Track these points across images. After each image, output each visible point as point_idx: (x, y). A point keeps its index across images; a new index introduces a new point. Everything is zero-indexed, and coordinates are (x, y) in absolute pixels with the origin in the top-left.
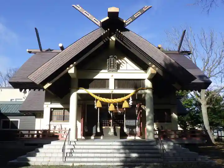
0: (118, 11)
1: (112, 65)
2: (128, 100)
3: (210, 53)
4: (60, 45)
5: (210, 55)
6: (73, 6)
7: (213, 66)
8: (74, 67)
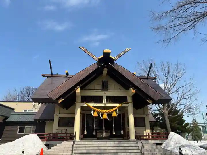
0: (110, 52)
1: (105, 86)
2: (116, 111)
3: (168, 78)
4: (67, 72)
5: (168, 79)
6: (80, 48)
7: (171, 87)
8: (79, 88)
